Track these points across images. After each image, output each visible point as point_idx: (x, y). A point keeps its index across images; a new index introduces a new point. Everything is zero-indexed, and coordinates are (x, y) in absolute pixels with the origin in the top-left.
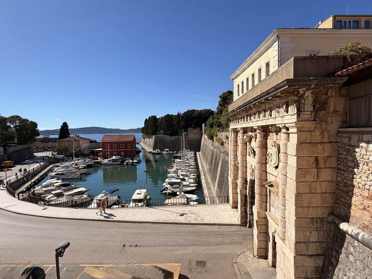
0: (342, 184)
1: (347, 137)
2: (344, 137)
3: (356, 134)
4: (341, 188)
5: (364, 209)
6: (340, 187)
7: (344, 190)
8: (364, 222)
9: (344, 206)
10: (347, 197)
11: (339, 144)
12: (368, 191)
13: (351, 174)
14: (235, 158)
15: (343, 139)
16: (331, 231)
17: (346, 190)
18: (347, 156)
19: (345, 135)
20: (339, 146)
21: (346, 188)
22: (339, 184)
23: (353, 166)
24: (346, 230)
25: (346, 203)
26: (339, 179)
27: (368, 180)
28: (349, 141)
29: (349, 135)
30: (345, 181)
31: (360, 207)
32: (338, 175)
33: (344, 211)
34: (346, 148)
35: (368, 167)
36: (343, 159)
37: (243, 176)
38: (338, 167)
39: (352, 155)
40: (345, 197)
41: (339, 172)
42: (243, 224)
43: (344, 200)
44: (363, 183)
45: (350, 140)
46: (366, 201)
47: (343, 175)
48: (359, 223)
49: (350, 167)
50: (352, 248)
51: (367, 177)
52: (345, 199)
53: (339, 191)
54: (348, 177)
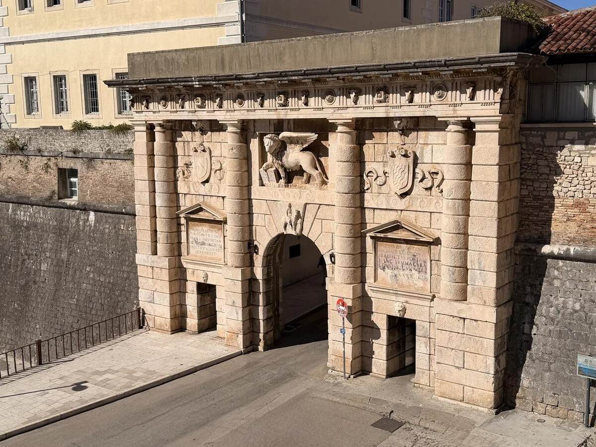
0: (530, 198)
1: (538, 136)
2: (533, 136)
3: (555, 131)
4: (529, 204)
5: (568, 220)
6: (527, 203)
7: (534, 205)
8: (569, 235)
9: (537, 225)
10: (540, 213)
11: (524, 146)
12: (572, 198)
13: (546, 183)
14: (172, 201)
15: (532, 138)
16: (517, 265)
17: (538, 204)
18: (538, 161)
19: (536, 132)
20: (522, 148)
21: (537, 202)
22: (525, 199)
23: (548, 172)
24: (550, 251)
25: (538, 221)
26: (525, 192)
27: (572, 185)
28: (543, 142)
29: (543, 133)
30: (535, 193)
31: (562, 219)
32: (522, 187)
33: (537, 232)
34: (536, 150)
35: (571, 170)
36: (530, 165)
37: (243, 237)
38: (523, 176)
39: (547, 158)
40: (537, 213)
41: (524, 183)
42: (249, 349)
43: (535, 218)
44: (565, 190)
45: (545, 140)
46: (571, 210)
47: (532, 186)
48: (562, 239)
49: (543, 174)
50: (556, 271)
51: (570, 182)
52: (537, 216)
53: (526, 209)
54: (540, 187)
